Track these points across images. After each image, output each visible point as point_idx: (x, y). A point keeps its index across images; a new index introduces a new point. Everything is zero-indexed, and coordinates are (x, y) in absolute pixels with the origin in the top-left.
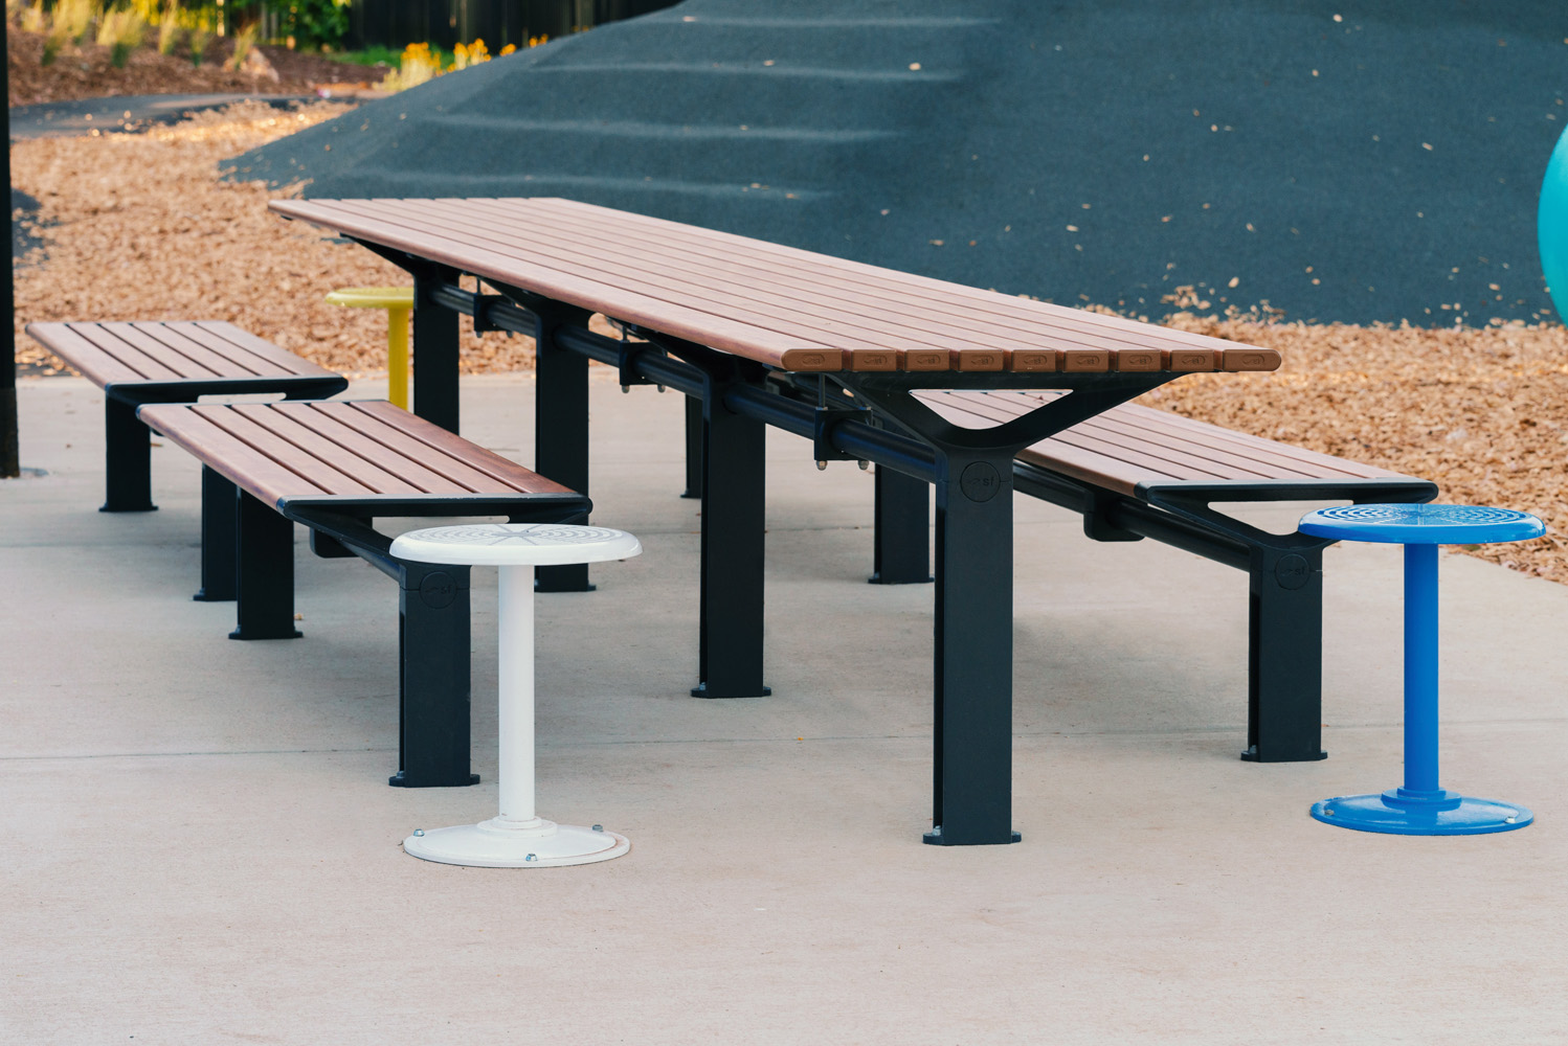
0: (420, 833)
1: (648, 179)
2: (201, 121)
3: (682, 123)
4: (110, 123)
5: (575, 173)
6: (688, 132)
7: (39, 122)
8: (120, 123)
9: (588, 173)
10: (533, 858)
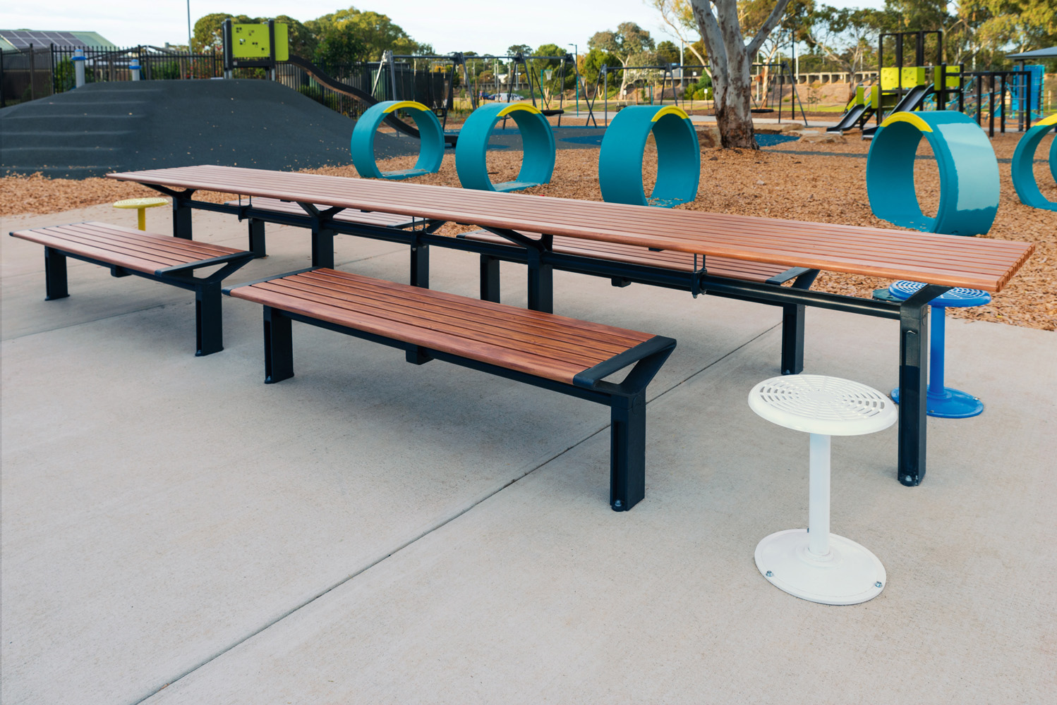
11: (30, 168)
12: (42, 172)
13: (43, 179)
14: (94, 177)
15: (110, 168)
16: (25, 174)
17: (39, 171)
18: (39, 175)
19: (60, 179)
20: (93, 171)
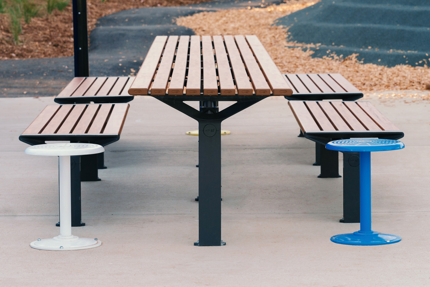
0: (39, 240)
1: (398, 25)
2: (289, 3)
3: (415, 5)
4: (256, 4)
5: (375, 23)
6: (416, 8)
7: (232, 4)
8: (260, 4)
9: (379, 23)
10: (62, 247)
11: (348, 49)
12: (358, 54)
13: (356, 62)
14: (405, 64)
15: (427, 55)
16: (341, 56)
17: (356, 53)
18: (353, 58)
19: (371, 64)
20: (406, 56)
